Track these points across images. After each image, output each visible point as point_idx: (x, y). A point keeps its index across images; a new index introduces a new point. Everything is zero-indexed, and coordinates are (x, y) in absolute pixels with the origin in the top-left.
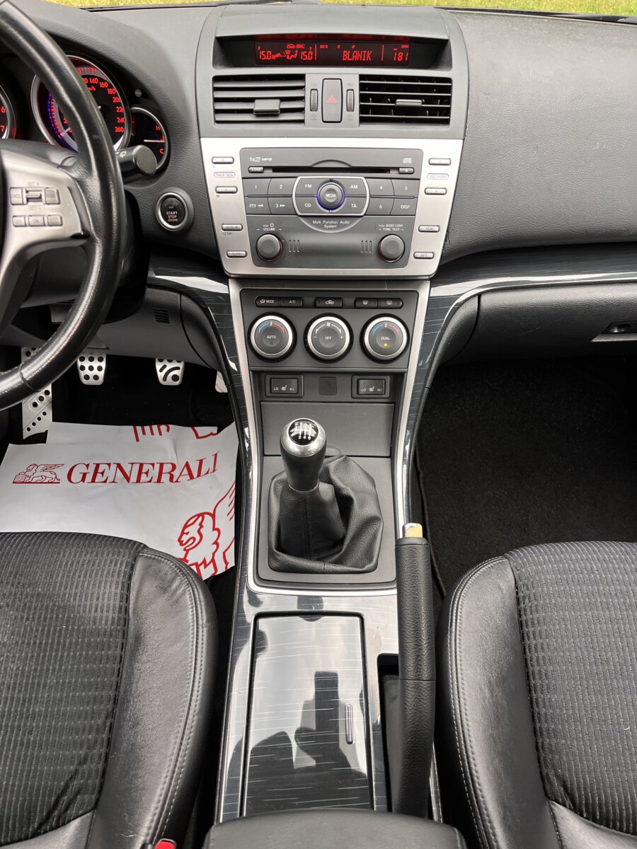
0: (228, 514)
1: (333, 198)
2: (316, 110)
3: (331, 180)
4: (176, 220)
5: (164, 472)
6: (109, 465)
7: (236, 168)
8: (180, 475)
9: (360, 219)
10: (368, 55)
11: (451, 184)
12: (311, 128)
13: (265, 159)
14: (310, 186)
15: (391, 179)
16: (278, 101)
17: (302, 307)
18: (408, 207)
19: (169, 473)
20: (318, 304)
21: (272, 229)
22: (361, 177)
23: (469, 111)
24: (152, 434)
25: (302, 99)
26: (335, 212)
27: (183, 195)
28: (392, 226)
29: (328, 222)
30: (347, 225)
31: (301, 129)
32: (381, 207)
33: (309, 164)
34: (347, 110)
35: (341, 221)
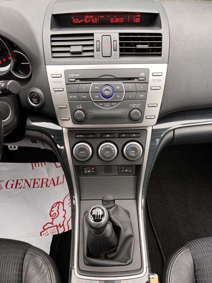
0: (69, 204)
1: (108, 93)
2: (99, 51)
3: (107, 85)
4: (37, 102)
5: (44, 182)
6: (22, 180)
7: (63, 79)
8: (50, 184)
9: (121, 102)
10: (122, 20)
11: (162, 84)
12: (97, 60)
13: (76, 75)
14: (97, 88)
15: (135, 83)
16: (81, 46)
17: (96, 138)
18: (143, 96)
19: (46, 183)
20: (102, 137)
21: (80, 108)
22: (121, 83)
23: (170, 49)
24: (39, 166)
25: (92, 45)
26: (109, 100)
27: (38, 91)
28: (136, 105)
29: (106, 104)
30: (115, 105)
31: (93, 60)
32: (130, 96)
33: (97, 77)
34: (114, 51)
35: (112, 104)
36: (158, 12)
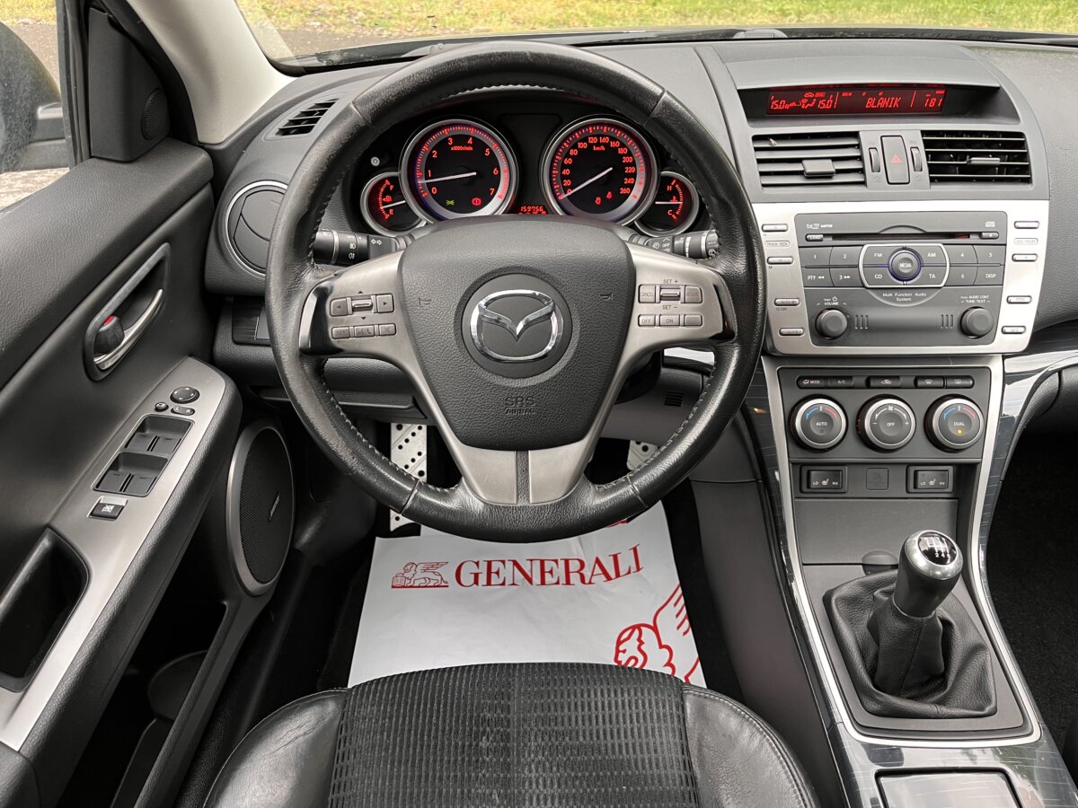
0: (678, 628)
1: (909, 268)
2: (879, 171)
3: (904, 248)
7: (792, 235)
9: (939, 290)
11: (1041, 249)
12: (876, 191)
13: (825, 226)
14: (880, 255)
15: (972, 245)
16: (830, 161)
17: (854, 388)
18: (994, 276)
20: (871, 384)
21: (835, 304)
22: (939, 244)
25: (858, 158)
26: (910, 284)
28: (976, 297)
29: (900, 295)
30: (923, 298)
31: (864, 192)
32: (963, 276)
33: (877, 231)
34: (915, 170)
35: (917, 294)
36: (997, 85)
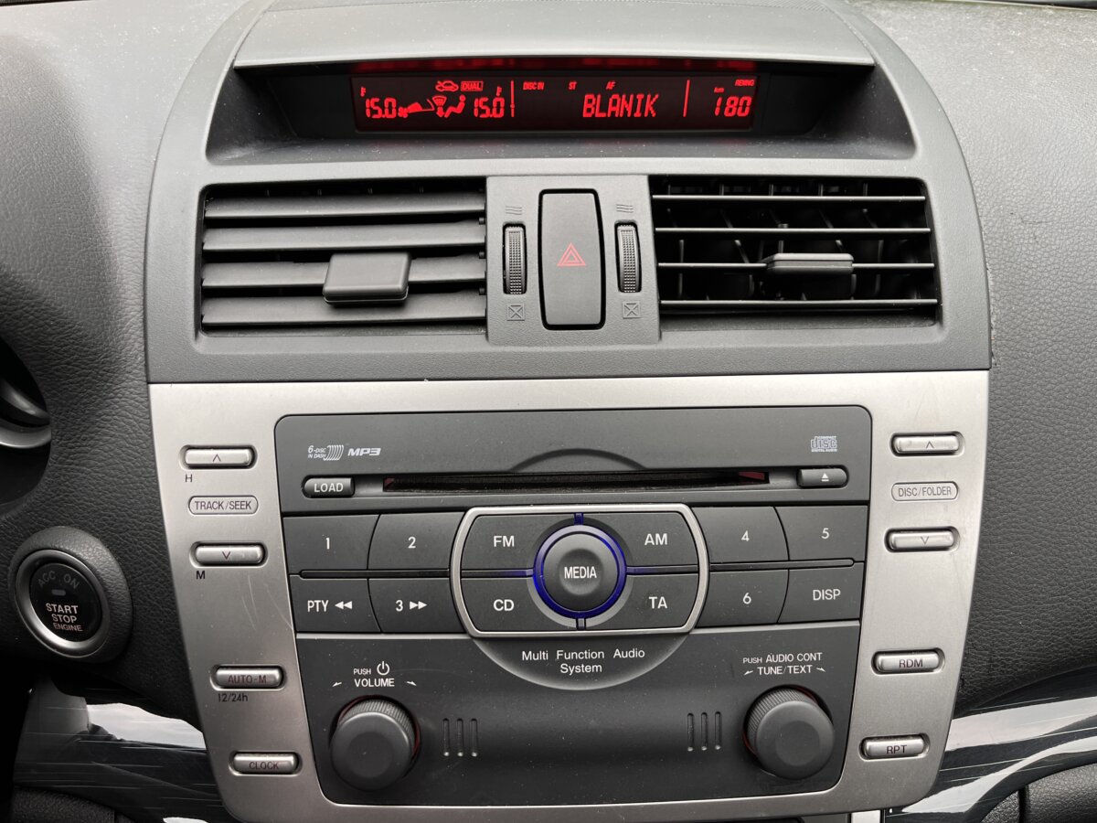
1: (588, 582)
2: (524, 291)
4: (77, 628)
7: (263, 482)
9: (683, 640)
10: (649, 106)
12: (509, 349)
15: (774, 504)
18: (835, 594)
26: (595, 626)
28: (786, 658)
29: (570, 656)
30: (636, 663)
31: (476, 350)
32: (747, 599)
33: (505, 465)
34: (621, 289)
35: (617, 653)
